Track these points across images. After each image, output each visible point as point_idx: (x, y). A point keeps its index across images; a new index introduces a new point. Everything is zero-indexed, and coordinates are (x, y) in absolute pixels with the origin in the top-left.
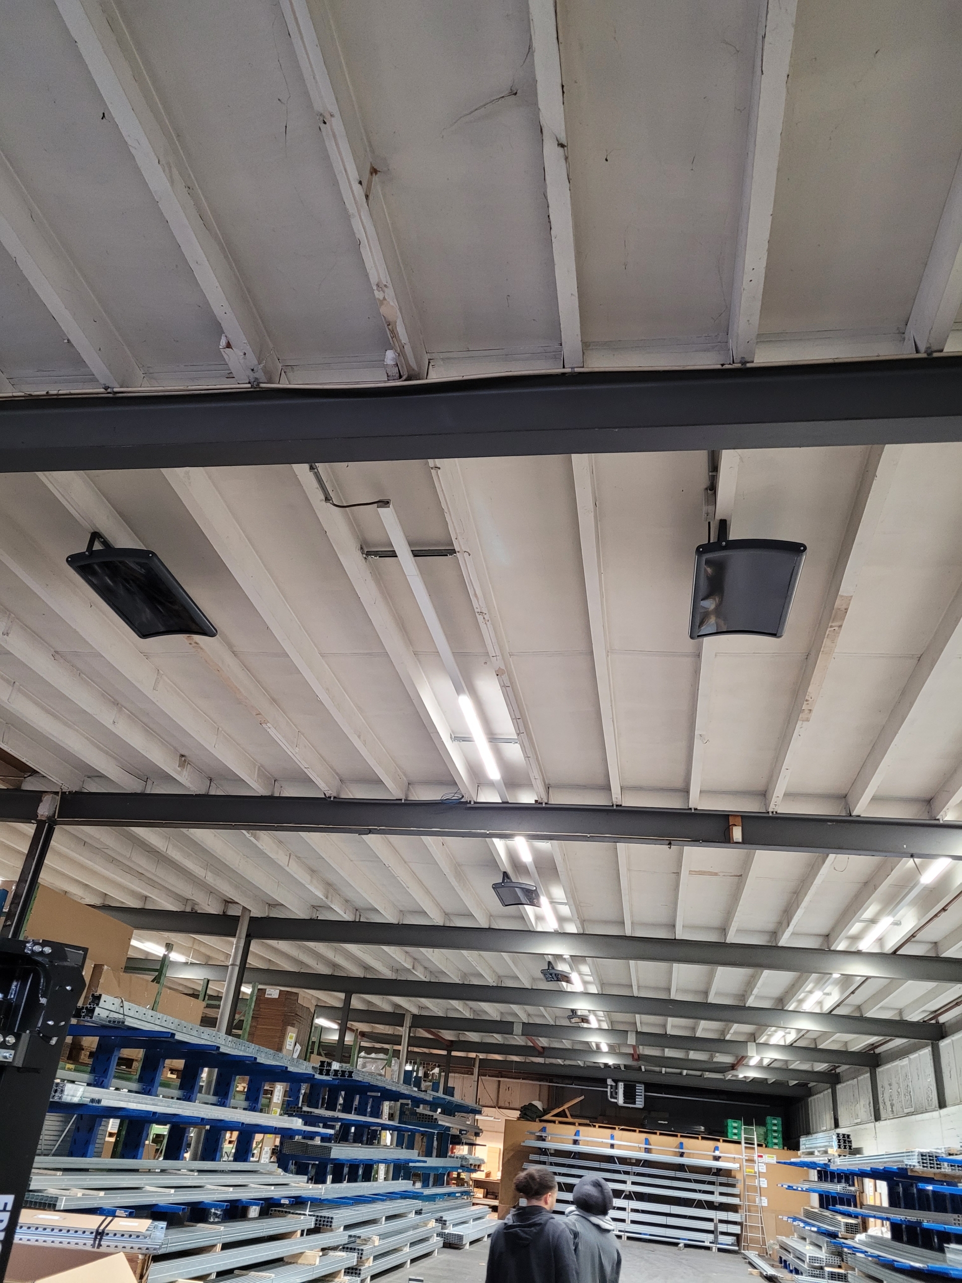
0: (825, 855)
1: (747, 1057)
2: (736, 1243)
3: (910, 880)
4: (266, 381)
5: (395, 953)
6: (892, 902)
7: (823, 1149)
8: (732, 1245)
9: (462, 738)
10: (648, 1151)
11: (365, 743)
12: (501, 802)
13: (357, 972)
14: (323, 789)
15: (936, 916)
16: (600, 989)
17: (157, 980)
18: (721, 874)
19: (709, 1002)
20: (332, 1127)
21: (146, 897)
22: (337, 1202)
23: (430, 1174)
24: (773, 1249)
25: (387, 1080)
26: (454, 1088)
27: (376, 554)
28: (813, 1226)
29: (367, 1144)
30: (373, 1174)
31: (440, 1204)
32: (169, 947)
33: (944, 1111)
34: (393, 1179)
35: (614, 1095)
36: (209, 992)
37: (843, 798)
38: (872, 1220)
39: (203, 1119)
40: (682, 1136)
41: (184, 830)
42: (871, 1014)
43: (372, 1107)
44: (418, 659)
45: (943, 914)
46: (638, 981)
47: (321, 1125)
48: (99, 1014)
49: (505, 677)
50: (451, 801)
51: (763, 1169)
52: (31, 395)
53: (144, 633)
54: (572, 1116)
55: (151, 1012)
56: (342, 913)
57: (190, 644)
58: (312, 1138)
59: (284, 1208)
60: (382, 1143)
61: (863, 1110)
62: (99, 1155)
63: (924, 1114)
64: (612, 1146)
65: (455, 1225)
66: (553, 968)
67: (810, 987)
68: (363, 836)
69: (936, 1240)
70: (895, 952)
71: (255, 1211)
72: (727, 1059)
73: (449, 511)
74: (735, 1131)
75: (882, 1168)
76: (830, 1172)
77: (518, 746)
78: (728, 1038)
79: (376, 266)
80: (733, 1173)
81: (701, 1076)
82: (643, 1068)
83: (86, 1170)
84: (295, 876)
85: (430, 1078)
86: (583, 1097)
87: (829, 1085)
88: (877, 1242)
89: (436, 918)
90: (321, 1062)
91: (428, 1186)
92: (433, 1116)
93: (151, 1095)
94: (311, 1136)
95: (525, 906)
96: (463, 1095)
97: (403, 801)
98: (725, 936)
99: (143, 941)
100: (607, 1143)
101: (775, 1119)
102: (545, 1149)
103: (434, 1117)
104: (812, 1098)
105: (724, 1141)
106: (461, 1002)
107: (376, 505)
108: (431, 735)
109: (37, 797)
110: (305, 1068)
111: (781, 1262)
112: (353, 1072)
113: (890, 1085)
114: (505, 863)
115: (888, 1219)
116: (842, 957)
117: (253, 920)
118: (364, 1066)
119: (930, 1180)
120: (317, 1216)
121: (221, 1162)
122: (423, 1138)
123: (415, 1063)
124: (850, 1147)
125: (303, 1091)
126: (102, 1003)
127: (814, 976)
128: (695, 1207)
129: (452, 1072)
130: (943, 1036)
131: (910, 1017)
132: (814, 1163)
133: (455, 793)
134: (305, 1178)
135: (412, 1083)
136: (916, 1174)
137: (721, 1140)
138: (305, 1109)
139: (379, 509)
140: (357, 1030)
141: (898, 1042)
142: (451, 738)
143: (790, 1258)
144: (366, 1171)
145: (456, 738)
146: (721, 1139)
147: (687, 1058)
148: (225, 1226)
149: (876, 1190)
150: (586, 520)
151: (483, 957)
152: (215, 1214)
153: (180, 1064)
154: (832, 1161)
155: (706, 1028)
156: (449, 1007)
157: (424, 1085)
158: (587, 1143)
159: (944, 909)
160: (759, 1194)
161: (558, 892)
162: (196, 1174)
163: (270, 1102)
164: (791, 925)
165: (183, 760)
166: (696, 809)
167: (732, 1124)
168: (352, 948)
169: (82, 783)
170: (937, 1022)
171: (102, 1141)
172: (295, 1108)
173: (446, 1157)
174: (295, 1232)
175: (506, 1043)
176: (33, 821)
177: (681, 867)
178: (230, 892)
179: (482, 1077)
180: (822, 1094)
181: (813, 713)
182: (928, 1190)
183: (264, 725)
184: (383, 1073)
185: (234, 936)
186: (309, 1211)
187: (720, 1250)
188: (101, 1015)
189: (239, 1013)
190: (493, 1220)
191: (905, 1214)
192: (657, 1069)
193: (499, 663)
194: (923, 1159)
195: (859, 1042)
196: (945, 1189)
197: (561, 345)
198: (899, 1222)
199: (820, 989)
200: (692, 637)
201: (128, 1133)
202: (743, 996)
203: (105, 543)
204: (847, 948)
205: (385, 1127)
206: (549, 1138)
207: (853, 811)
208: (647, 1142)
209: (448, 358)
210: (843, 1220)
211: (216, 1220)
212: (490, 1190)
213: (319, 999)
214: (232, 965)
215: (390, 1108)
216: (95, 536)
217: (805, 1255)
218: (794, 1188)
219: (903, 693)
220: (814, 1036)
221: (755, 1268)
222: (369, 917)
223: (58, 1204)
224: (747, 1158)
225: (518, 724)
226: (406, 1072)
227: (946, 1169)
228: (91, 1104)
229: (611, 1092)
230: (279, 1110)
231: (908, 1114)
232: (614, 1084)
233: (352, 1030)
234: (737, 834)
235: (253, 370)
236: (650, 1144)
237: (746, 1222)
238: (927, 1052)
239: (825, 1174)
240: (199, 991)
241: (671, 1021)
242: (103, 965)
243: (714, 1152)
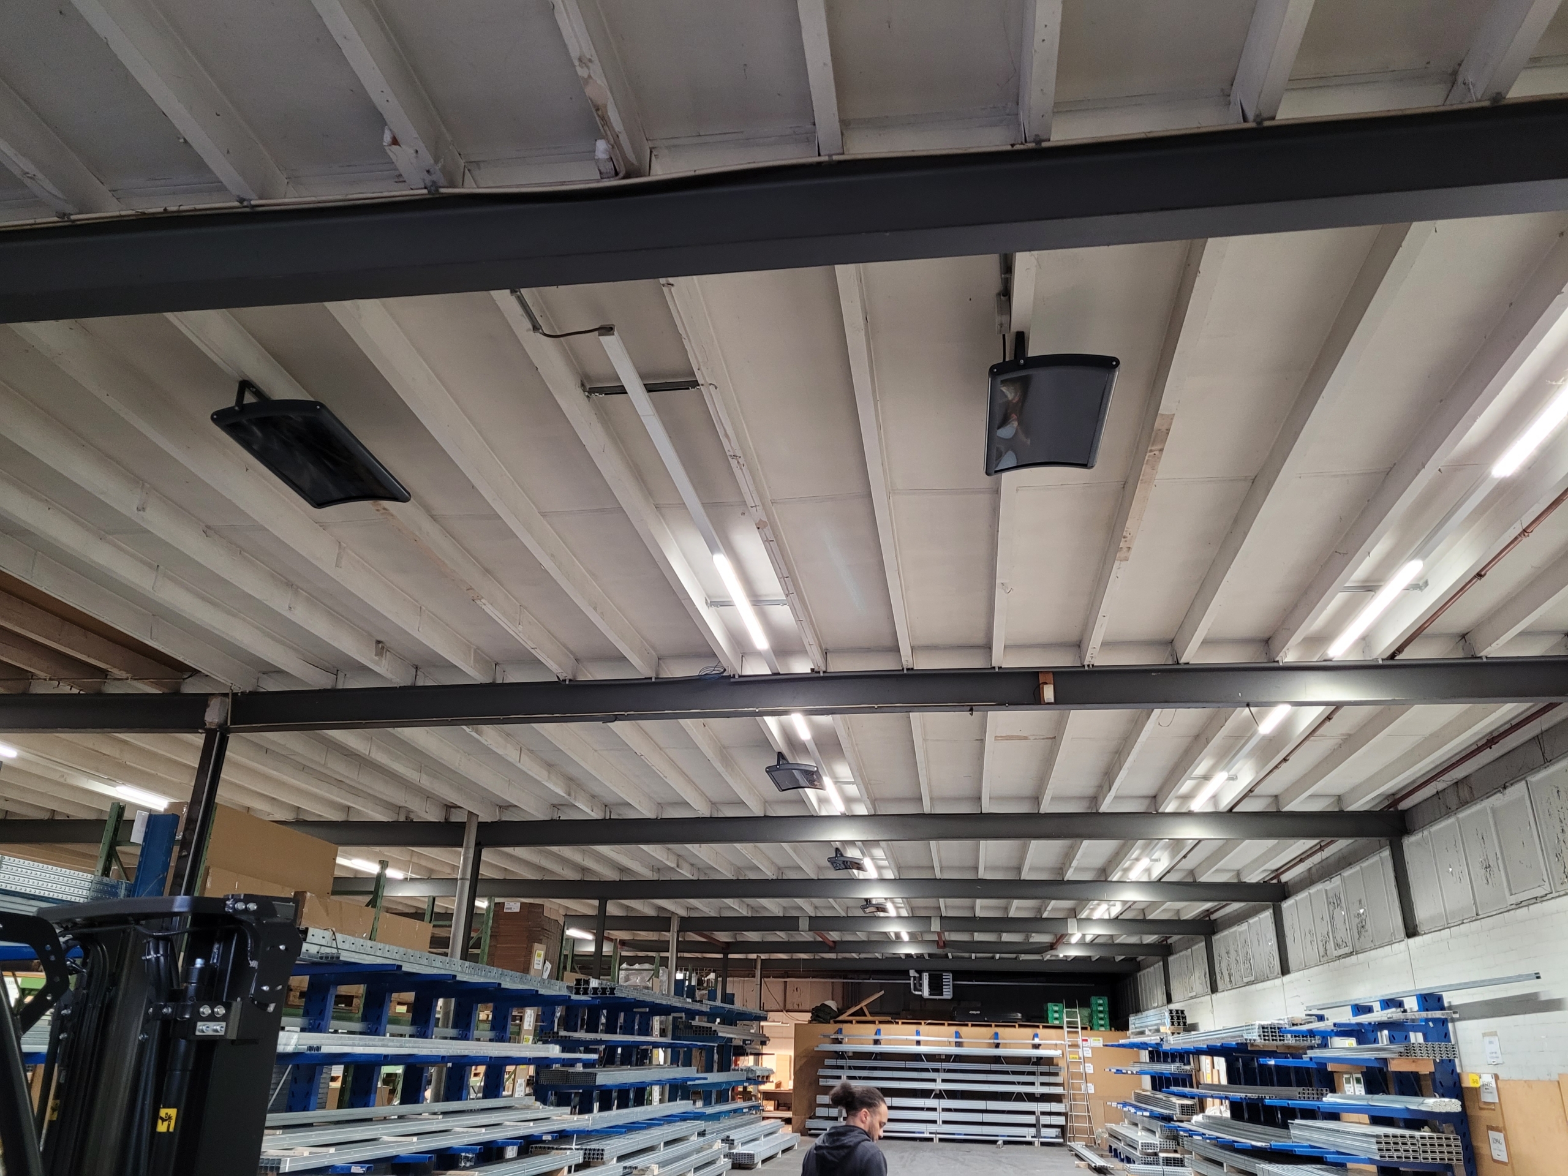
0: (1150, 710)
1: (1067, 935)
2: (1060, 1135)
3: (1247, 729)
4: (446, 184)
5: (656, 851)
6: (1226, 756)
7: (1155, 1027)
8: (1057, 1137)
9: (719, 603)
10: (959, 1044)
11: (602, 615)
12: (770, 673)
13: (610, 875)
14: (555, 671)
15: (1276, 767)
16: (897, 874)
17: (372, 903)
18: (1032, 738)
19: (1022, 878)
20: (594, 1051)
21: (349, 808)
22: (607, 1132)
23: (711, 1091)
24: (1102, 1138)
25: (655, 993)
26: (733, 994)
27: (601, 391)
28: (1146, 1110)
29: (637, 1065)
30: (646, 1097)
31: (726, 1122)
32: (384, 864)
33: (1287, 978)
34: (670, 1100)
35: (919, 988)
36: (436, 910)
37: (1170, 644)
38: (1209, 1100)
39: (443, 1057)
40: (996, 1026)
41: (390, 730)
42: (1204, 879)
43: (640, 1024)
44: (661, 513)
45: (1284, 765)
46: (940, 862)
47: (582, 1049)
48: (307, 950)
49: (768, 531)
50: (711, 676)
51: (1088, 1054)
52: (144, 213)
53: (319, 503)
54: (872, 1014)
55: (369, 943)
56: (588, 811)
57: (378, 510)
58: (573, 1065)
59: (547, 1144)
60: (654, 1062)
61: (1198, 981)
62: (323, 1106)
63: (1265, 983)
64: (918, 1043)
65: (743, 1144)
66: (842, 855)
67: (1135, 853)
68: (609, 724)
69: (1279, 1116)
70: (1231, 810)
71: (513, 1150)
72: (1045, 938)
73: (688, 336)
74: (1057, 1015)
75: (1219, 1045)
76: (1163, 1053)
77: (787, 607)
78: (1045, 915)
79: (576, 36)
80: (1055, 1061)
81: (1016, 958)
82: (950, 955)
83: (310, 1125)
84: (530, 773)
85: (705, 985)
86: (882, 992)
87: (1160, 958)
88: (1216, 1123)
89: (701, 809)
90: (576, 980)
91: (710, 1104)
92: (711, 1028)
93: (378, 1035)
94: (572, 1063)
95: (806, 789)
96: (745, 1002)
97: (653, 680)
98: (1039, 806)
99: (350, 857)
100: (912, 1040)
101: (1099, 998)
102: (842, 1052)
103: (713, 1029)
104: (1141, 973)
105: (1044, 1027)
106: (736, 900)
107: (596, 333)
108: (683, 601)
109: (202, 701)
110: (558, 989)
111: (1111, 1152)
112: (615, 989)
113: (1228, 953)
114: (779, 742)
115: (1226, 1098)
116: (1170, 820)
117: (481, 825)
118: (627, 979)
119: (1272, 1054)
120: (586, 1149)
121: (468, 1101)
122: (701, 1052)
123: (686, 970)
124: (1185, 1023)
125: (558, 1015)
126: (309, 938)
127: (1140, 842)
128: (1014, 1100)
129: (731, 976)
130: (1285, 897)
131: (1249, 878)
132: (1146, 1044)
133: (716, 667)
134: (568, 1109)
135: (685, 993)
136: (1257, 1048)
137: (1041, 1027)
138: (563, 1033)
139: (601, 338)
140: (616, 939)
141: (1235, 906)
142: (707, 603)
143: (1121, 1146)
144: (639, 1095)
145: (712, 603)
146: (1041, 1025)
147: (999, 940)
148: (479, 1171)
149: (1213, 1067)
150: (856, 340)
151: (759, 848)
152: (466, 1157)
153: (410, 996)
154: (1164, 1040)
155: (1019, 908)
156: (723, 905)
157: (698, 994)
158: (890, 1042)
159: (1285, 760)
160: (1084, 1081)
161: (843, 770)
162: (440, 1117)
163: (520, 1029)
164: (1112, 789)
165: (381, 647)
166: (1000, 668)
167: (1052, 1007)
168: (604, 849)
169: (256, 681)
170: (1279, 881)
171: (325, 1091)
172: (549, 1033)
173: (729, 1071)
174: (561, 1169)
175: (791, 940)
176: (200, 731)
177: (985, 732)
178: (453, 797)
179: (766, 979)
180: (1152, 968)
181: (1132, 551)
182: (1271, 1065)
183: (478, 602)
184: (650, 985)
185: (461, 846)
186: (576, 1145)
187: (1043, 1144)
188: (310, 951)
189: (476, 931)
190: (787, 1134)
191: (1245, 1091)
192: (966, 955)
193: (760, 515)
194: (1264, 1032)
195: (1192, 910)
196: (1290, 1062)
197: (814, 125)
198: (1239, 1101)
199: (1147, 855)
200: (988, 473)
201: (355, 1078)
202: (1061, 869)
203: (258, 393)
204: (1177, 808)
205: (656, 1045)
206: (846, 1040)
207: (1181, 658)
208: (958, 1035)
209: (675, 146)
210: (1178, 1102)
211: (468, 1164)
212: (781, 1100)
213: (567, 908)
214: (461, 879)
215: (661, 1023)
216: (245, 385)
217: (1138, 1142)
218: (1124, 1071)
219: (1236, 521)
220: (1142, 906)
221: (1082, 1160)
222: (621, 813)
223: (282, 1166)
224: (1070, 1043)
225: (786, 583)
226: (677, 981)
227: (1290, 1040)
228: (308, 1052)
229: (915, 984)
230: (531, 1038)
231: (1248, 984)
232: (917, 975)
233: (611, 940)
234: (1049, 693)
235: (428, 171)
236: (961, 1037)
237: (1071, 1111)
238: (1267, 915)
239: (1157, 1054)
240: (425, 910)
241: (979, 902)
242: (306, 892)
243: (1033, 1039)
